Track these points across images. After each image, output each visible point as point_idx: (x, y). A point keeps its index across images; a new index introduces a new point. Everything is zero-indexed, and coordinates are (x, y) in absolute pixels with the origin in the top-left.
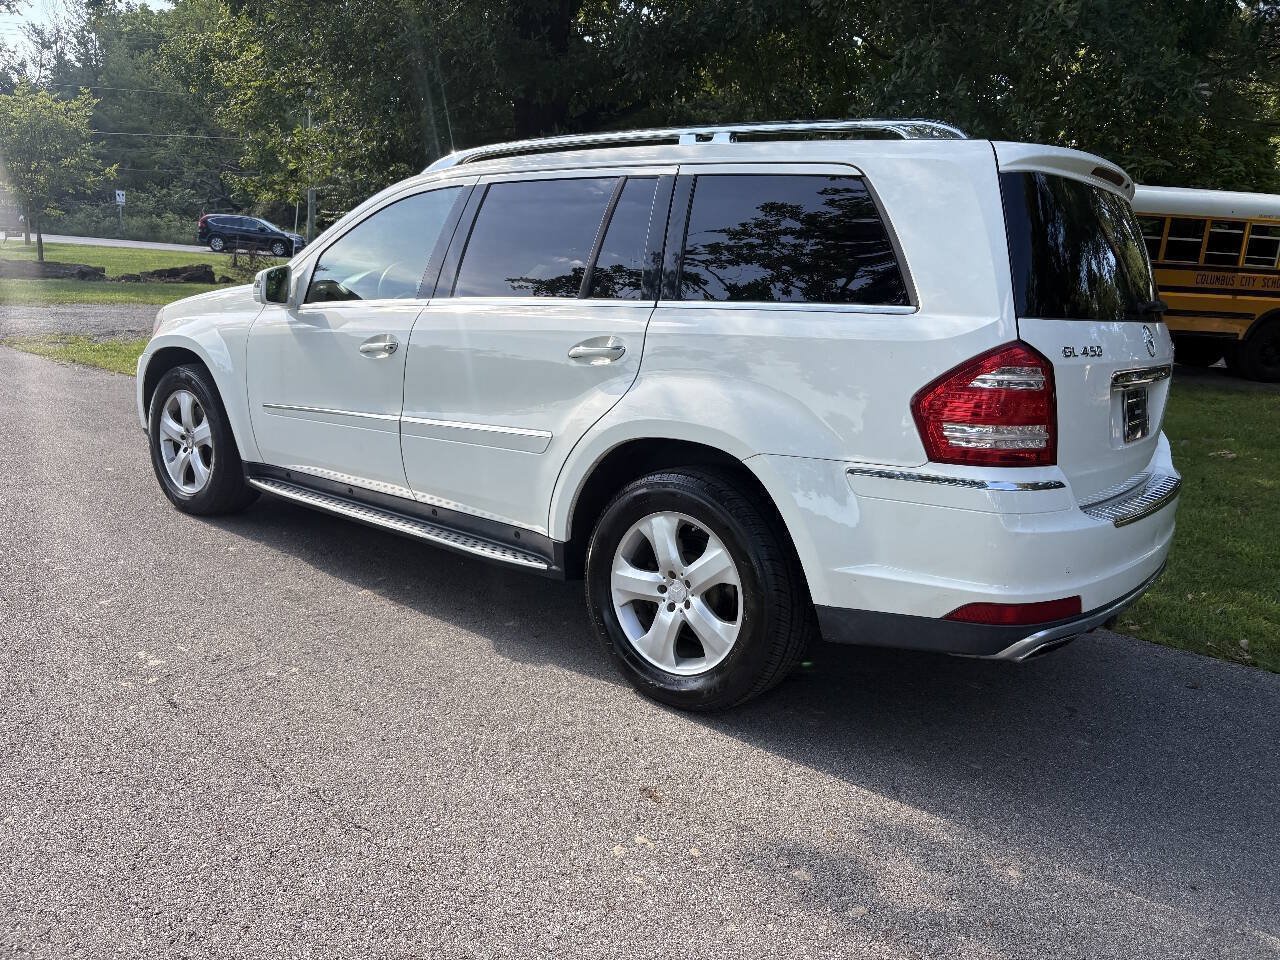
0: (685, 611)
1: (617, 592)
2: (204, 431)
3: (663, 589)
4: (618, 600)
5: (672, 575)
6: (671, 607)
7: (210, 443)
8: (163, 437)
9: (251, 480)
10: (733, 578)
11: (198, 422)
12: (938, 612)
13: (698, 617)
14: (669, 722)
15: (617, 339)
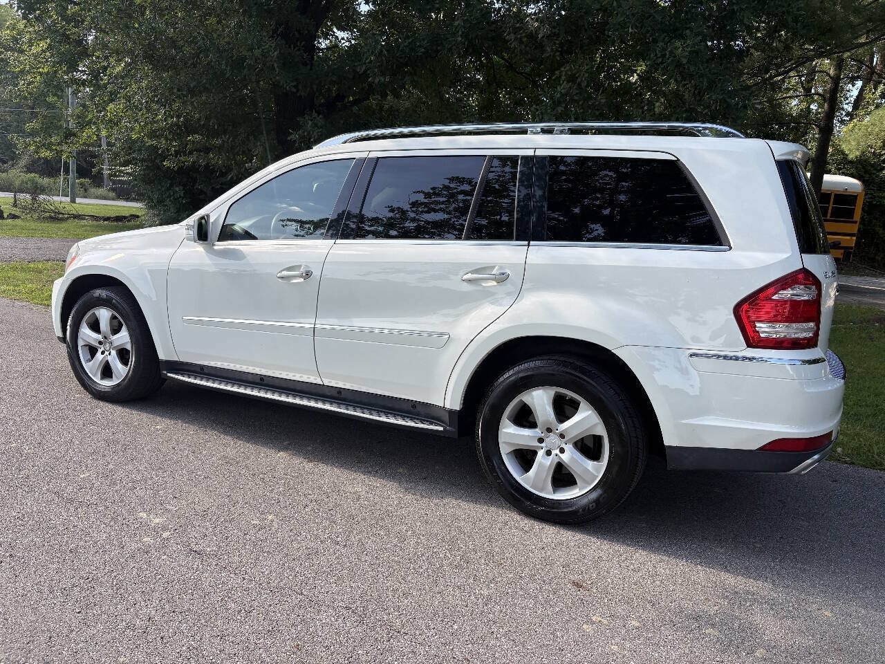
0: (561, 455)
1: (504, 445)
2: (123, 338)
3: (541, 440)
4: (505, 450)
5: (549, 430)
6: (549, 453)
7: (129, 347)
8: (81, 343)
9: (169, 374)
10: (601, 430)
11: (116, 331)
12: (754, 446)
13: (572, 459)
14: (550, 533)
15: (501, 268)
